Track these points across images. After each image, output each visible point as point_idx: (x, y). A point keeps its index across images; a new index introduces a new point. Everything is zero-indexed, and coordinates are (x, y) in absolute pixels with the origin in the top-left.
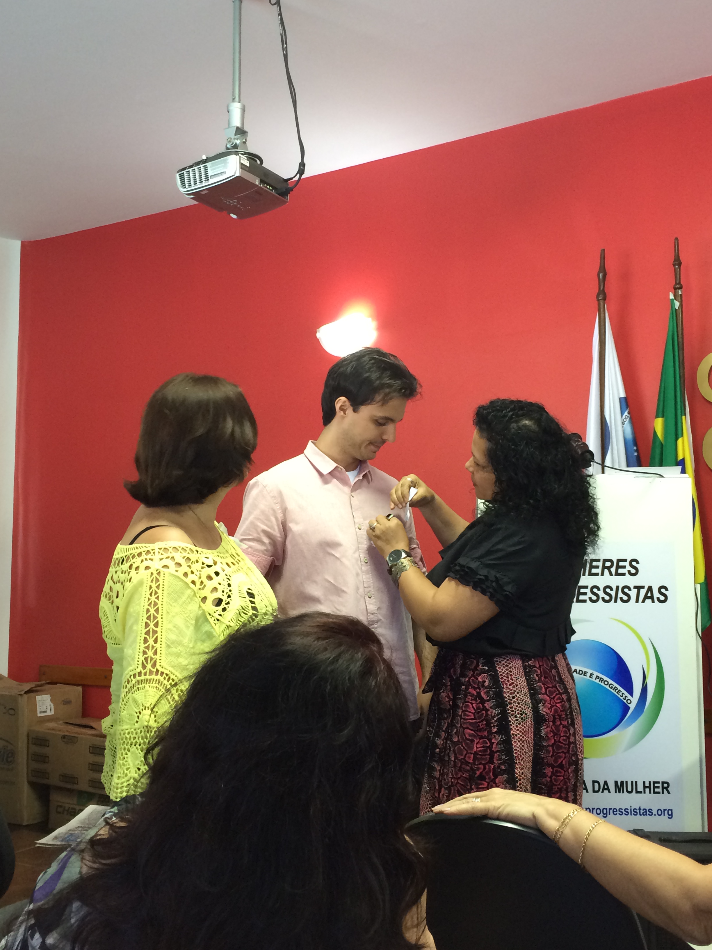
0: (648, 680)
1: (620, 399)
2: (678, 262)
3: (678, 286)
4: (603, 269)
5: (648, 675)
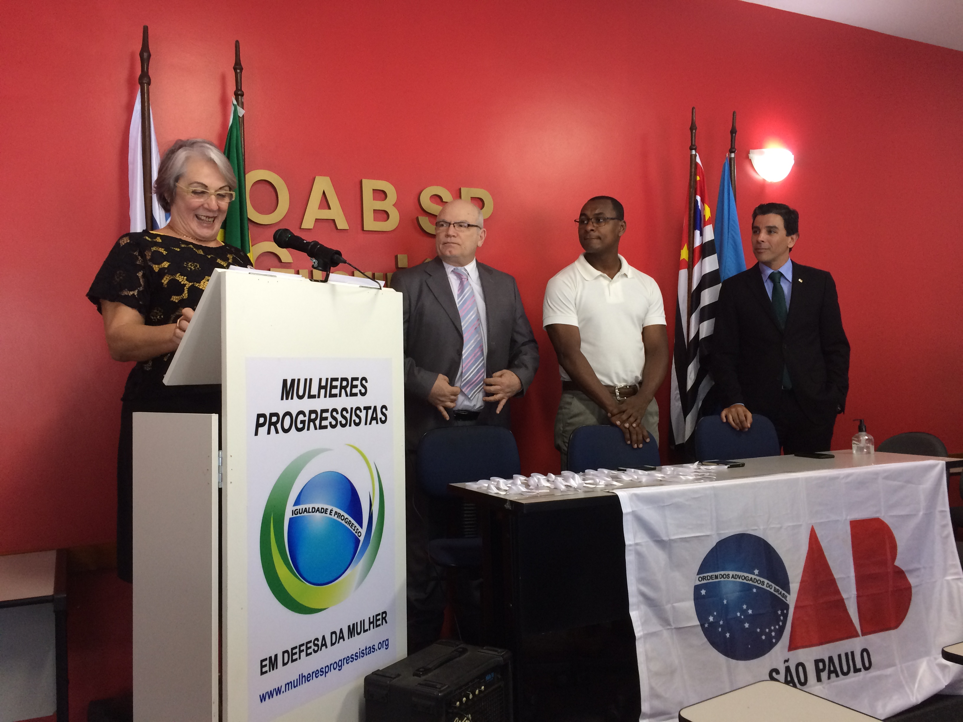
0: (373, 508)
2: (239, 66)
4: (146, 48)
5: (373, 502)
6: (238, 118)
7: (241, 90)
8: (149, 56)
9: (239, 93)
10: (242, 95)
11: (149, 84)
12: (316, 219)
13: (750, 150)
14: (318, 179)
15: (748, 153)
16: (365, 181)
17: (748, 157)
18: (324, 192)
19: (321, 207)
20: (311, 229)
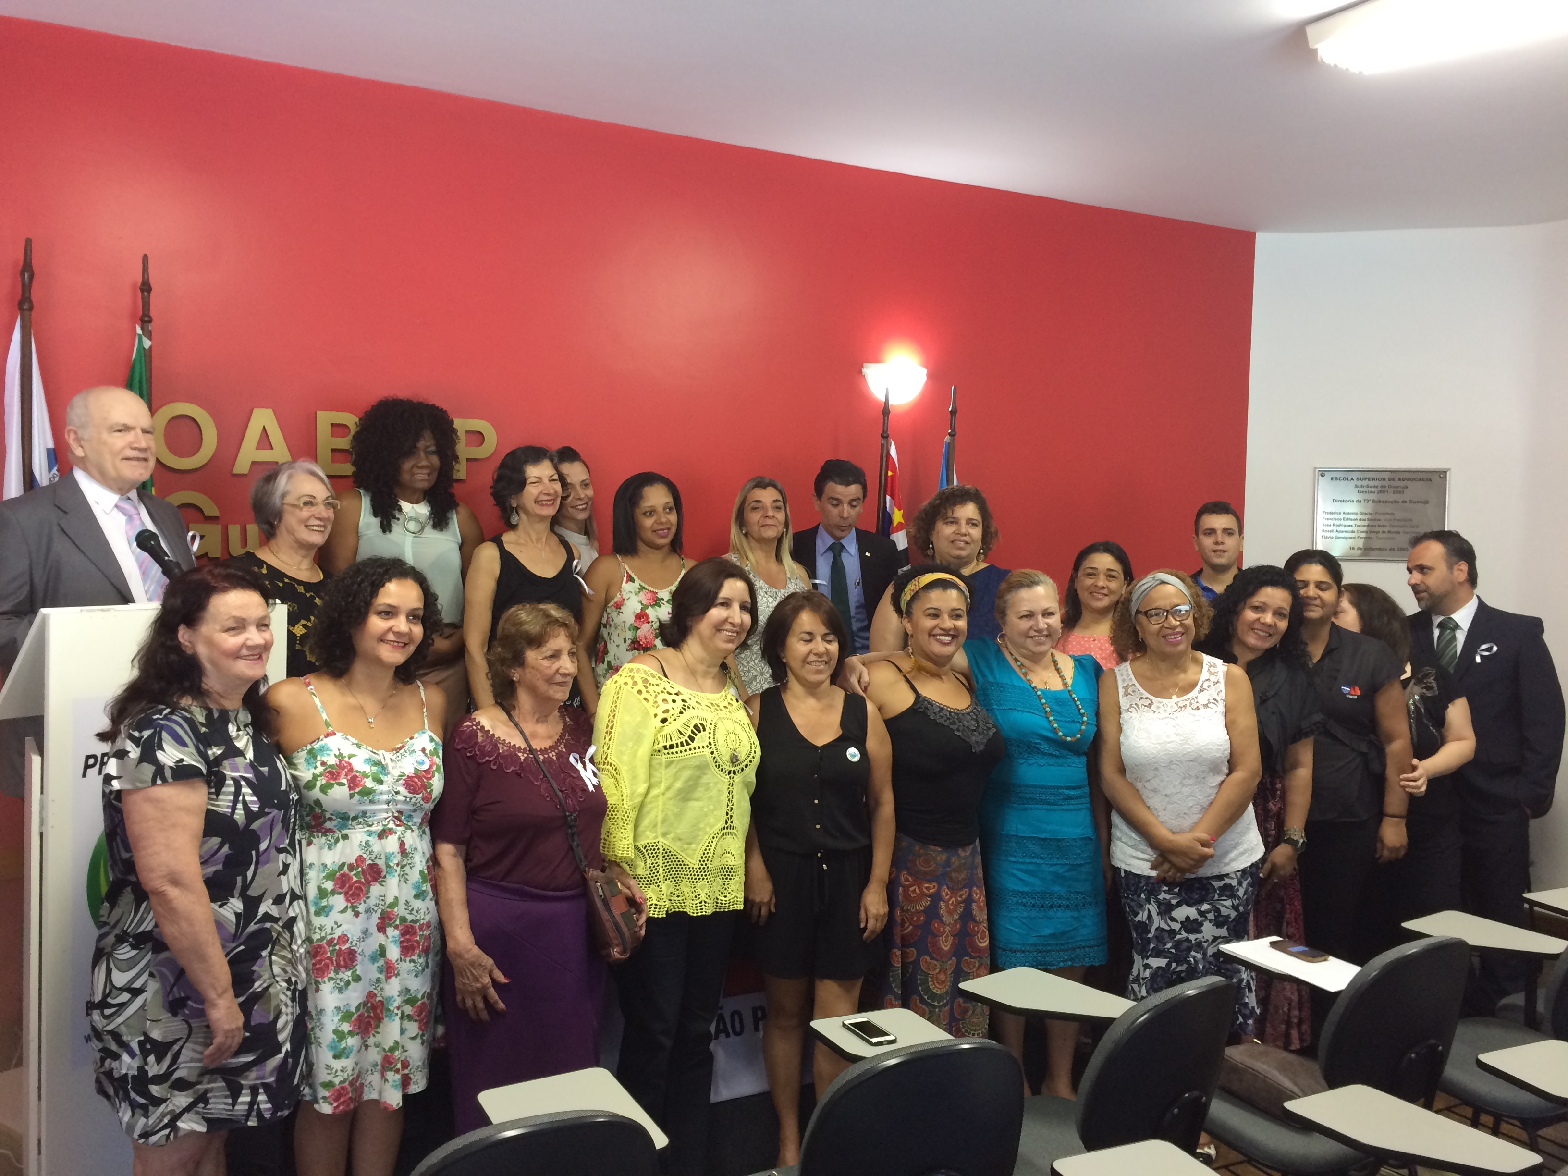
1: (48, 450)
2: (146, 287)
3: (145, 320)
4: (27, 267)
6: (142, 351)
7: (150, 316)
8: (32, 277)
9: (146, 319)
10: (150, 321)
11: (31, 308)
12: (253, 463)
13: (865, 364)
14: (256, 412)
15: (862, 367)
16: (319, 413)
17: (861, 372)
18: (264, 428)
19: (259, 447)
20: (245, 475)
